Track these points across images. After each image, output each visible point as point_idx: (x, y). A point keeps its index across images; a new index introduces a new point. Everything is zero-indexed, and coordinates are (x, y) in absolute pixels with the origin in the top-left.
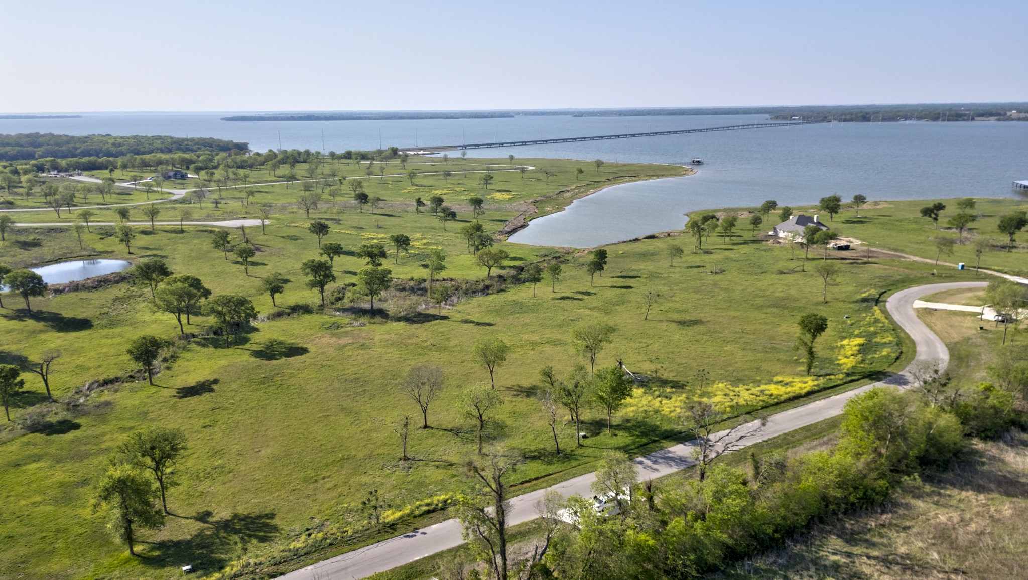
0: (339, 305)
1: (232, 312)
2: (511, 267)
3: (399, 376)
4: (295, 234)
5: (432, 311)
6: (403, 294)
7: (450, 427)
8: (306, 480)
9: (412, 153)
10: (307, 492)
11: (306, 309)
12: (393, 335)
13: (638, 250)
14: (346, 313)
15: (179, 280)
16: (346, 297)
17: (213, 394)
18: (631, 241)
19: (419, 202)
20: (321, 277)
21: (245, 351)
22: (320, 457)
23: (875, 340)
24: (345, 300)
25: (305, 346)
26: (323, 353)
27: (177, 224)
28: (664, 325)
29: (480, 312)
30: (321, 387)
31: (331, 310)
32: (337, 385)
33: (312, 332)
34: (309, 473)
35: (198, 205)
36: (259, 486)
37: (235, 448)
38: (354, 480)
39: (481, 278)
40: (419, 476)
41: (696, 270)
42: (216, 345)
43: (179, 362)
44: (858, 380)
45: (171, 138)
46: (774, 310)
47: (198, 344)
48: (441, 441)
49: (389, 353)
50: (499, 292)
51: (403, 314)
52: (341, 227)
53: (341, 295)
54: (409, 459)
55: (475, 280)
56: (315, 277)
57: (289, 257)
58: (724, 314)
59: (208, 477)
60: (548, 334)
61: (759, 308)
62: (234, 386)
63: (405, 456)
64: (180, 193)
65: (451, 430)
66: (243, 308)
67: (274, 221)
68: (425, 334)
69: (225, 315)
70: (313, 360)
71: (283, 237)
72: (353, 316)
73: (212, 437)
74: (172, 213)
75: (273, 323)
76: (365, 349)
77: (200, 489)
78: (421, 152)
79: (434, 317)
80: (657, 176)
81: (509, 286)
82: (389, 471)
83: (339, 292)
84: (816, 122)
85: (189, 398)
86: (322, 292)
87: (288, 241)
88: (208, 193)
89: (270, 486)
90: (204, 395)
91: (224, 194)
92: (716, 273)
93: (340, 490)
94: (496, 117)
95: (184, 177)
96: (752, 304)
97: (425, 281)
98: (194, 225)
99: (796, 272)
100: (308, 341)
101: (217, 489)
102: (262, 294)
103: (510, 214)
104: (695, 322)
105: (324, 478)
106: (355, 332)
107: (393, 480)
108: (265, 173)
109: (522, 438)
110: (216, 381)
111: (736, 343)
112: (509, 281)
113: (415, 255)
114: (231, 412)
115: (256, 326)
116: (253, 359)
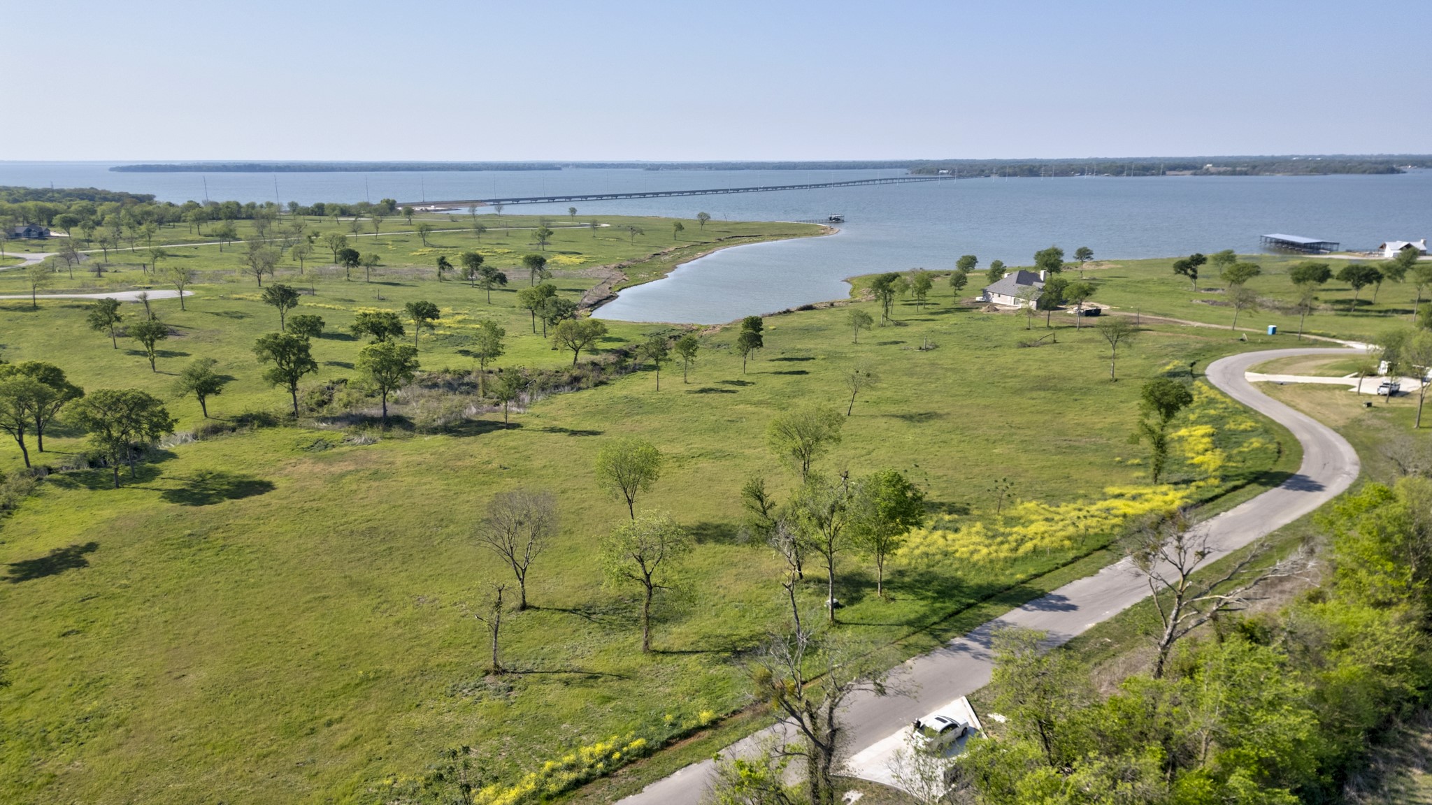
0: (324, 411)
1: (124, 421)
2: (608, 351)
3: (451, 521)
4: (238, 309)
5: (489, 417)
6: (434, 392)
7: (571, 605)
8: (290, 731)
9: (417, 209)
10: (296, 758)
11: (266, 421)
12: (428, 455)
13: (796, 324)
14: (339, 424)
15: (19, 371)
16: (336, 398)
17: (85, 570)
18: (780, 313)
19: (443, 263)
20: (292, 365)
21: (152, 493)
22: (318, 679)
23: (1227, 427)
24: (335, 405)
25: (267, 479)
26: (302, 489)
27: (27, 298)
28: (882, 423)
29: (572, 416)
30: (304, 547)
31: (311, 420)
32: (334, 541)
33: (279, 455)
34: (295, 714)
35: (68, 274)
36: (185, 751)
37: (129, 675)
38: (396, 723)
39: (563, 367)
40: (533, 705)
41: (894, 347)
42: (94, 483)
43: (19, 516)
44: (1242, 487)
45: (25, 189)
46: (1043, 394)
47: (59, 483)
48: (560, 631)
49: (425, 484)
50: (596, 385)
51: (440, 422)
52: (316, 299)
53: (325, 397)
54: (505, 671)
55: (553, 369)
56: (281, 364)
57: (229, 343)
58: (969, 402)
59: (69, 740)
60: (698, 444)
61: (1018, 392)
62: (130, 553)
63: (496, 666)
64: (35, 258)
65: (575, 611)
66: (144, 414)
67: (201, 292)
68: (485, 451)
69: (108, 427)
70: (285, 502)
71: (218, 314)
72: (352, 428)
73: (79, 654)
74: (19, 284)
75: (203, 444)
76: (380, 480)
77: (48, 768)
78: (432, 208)
79: (496, 426)
80: (787, 236)
81: (611, 377)
82: (467, 700)
83: (322, 393)
84: (972, 176)
85: (35, 580)
86: (293, 390)
87: (228, 320)
88: (85, 258)
89: (209, 751)
90: (67, 573)
91: (110, 258)
92: (927, 349)
93: (368, 747)
94: (535, 169)
95: (42, 235)
96: (1004, 387)
97: (469, 373)
98: (57, 299)
99: (1045, 344)
100: (272, 470)
101: (89, 766)
102: (182, 396)
103: (587, 282)
104: (928, 416)
105: (329, 724)
106: (358, 453)
107: (478, 719)
108: (182, 231)
109: (717, 616)
110: (91, 547)
111: (1008, 443)
112: (609, 370)
113: (446, 337)
114: (122, 601)
115: (171, 450)
116: (167, 505)
